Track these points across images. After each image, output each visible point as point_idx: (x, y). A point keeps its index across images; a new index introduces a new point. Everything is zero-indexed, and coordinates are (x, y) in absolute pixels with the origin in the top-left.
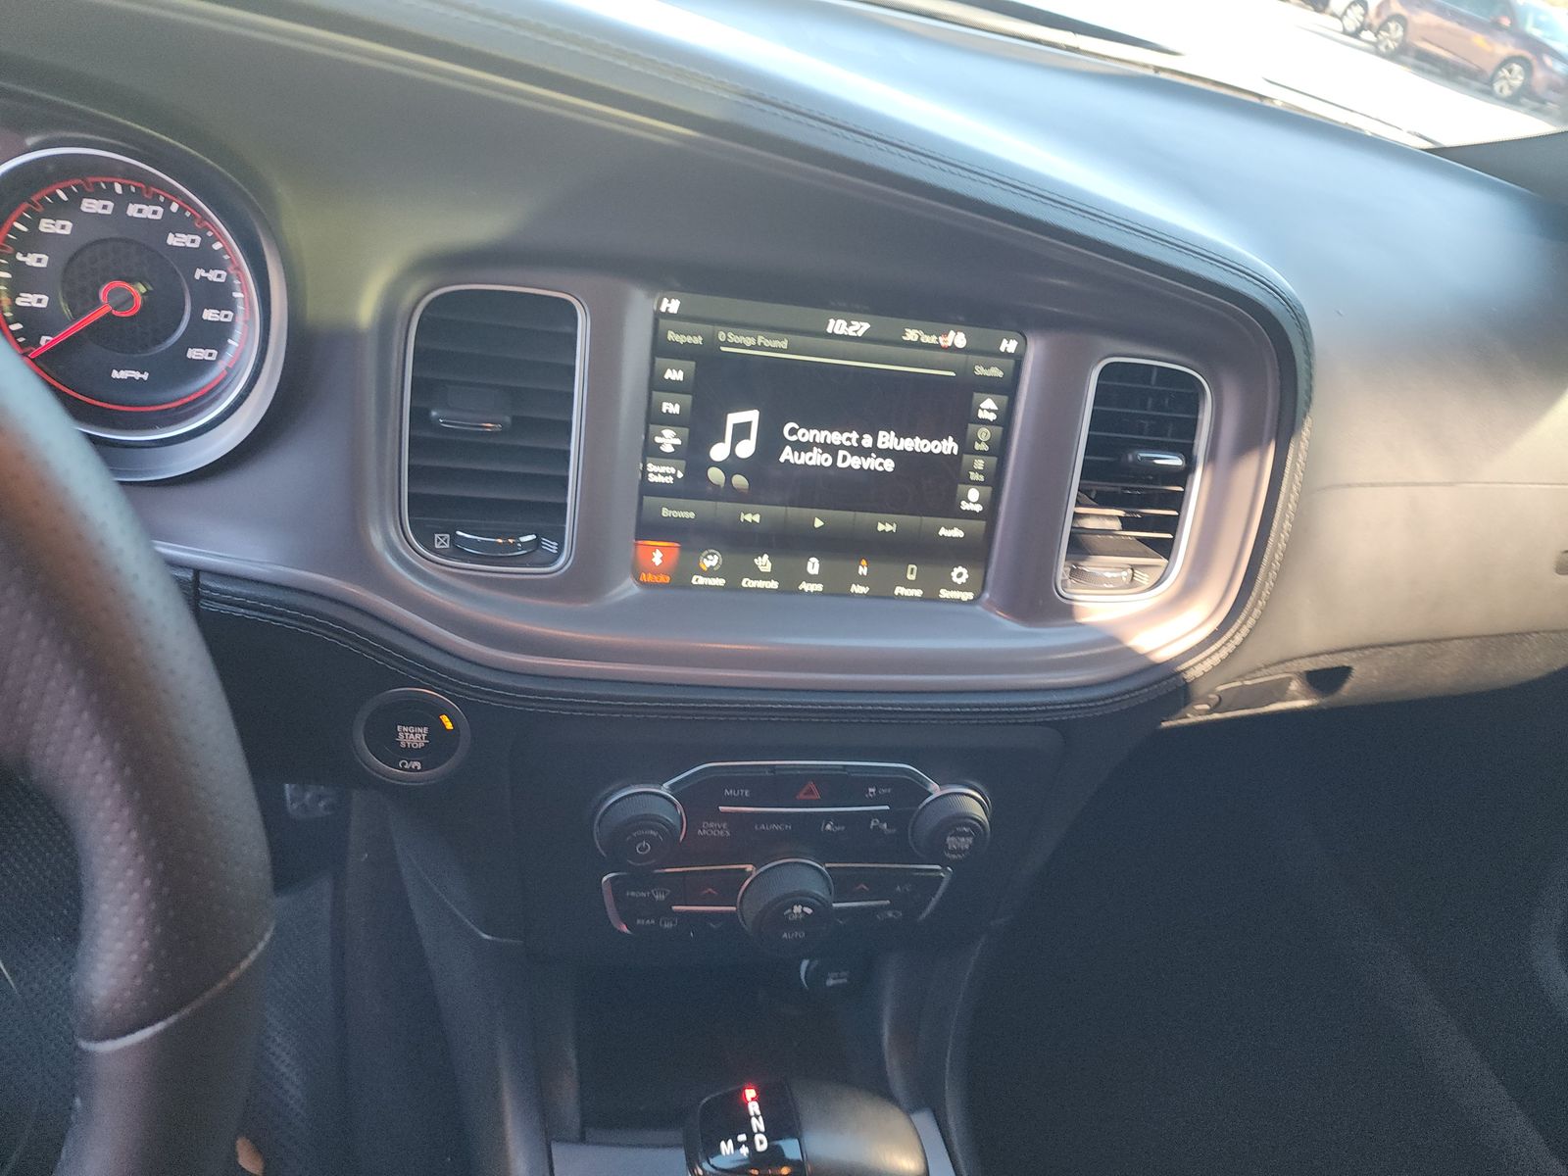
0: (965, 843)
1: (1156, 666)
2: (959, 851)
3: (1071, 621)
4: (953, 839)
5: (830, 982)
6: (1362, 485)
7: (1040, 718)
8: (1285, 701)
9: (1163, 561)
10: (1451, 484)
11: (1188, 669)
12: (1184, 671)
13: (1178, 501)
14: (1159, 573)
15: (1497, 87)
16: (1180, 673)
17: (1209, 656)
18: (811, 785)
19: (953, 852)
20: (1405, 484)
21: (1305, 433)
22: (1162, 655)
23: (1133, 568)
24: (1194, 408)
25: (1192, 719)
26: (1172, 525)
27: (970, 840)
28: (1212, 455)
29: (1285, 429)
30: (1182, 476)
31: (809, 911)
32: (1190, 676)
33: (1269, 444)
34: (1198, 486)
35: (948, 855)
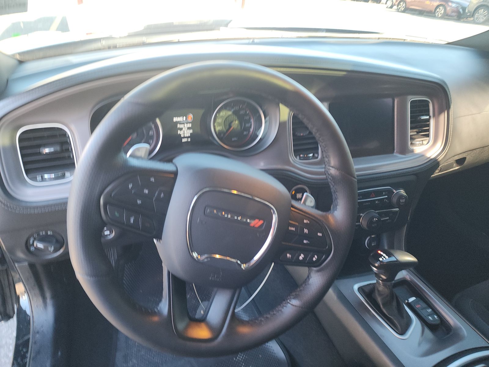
0: (404, 201)
1: (432, 159)
2: (403, 203)
3: (413, 153)
4: (402, 200)
5: (373, 245)
6: (462, 116)
7: (411, 173)
8: (453, 168)
9: (428, 138)
10: (479, 113)
11: (439, 158)
12: (438, 159)
13: (428, 125)
14: (428, 141)
15: (437, 15)
16: (437, 160)
17: (442, 155)
18: (373, 194)
19: (402, 203)
20: (471, 115)
21: (452, 107)
22: (432, 157)
23: (422, 141)
24: (428, 106)
25: (436, 175)
26: (428, 130)
27: (405, 200)
28: (434, 116)
29: (448, 107)
30: (428, 120)
31: (377, 219)
32: (439, 160)
33: (445, 110)
34: (432, 122)
35: (401, 204)
